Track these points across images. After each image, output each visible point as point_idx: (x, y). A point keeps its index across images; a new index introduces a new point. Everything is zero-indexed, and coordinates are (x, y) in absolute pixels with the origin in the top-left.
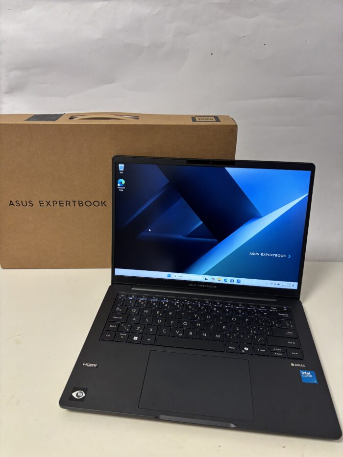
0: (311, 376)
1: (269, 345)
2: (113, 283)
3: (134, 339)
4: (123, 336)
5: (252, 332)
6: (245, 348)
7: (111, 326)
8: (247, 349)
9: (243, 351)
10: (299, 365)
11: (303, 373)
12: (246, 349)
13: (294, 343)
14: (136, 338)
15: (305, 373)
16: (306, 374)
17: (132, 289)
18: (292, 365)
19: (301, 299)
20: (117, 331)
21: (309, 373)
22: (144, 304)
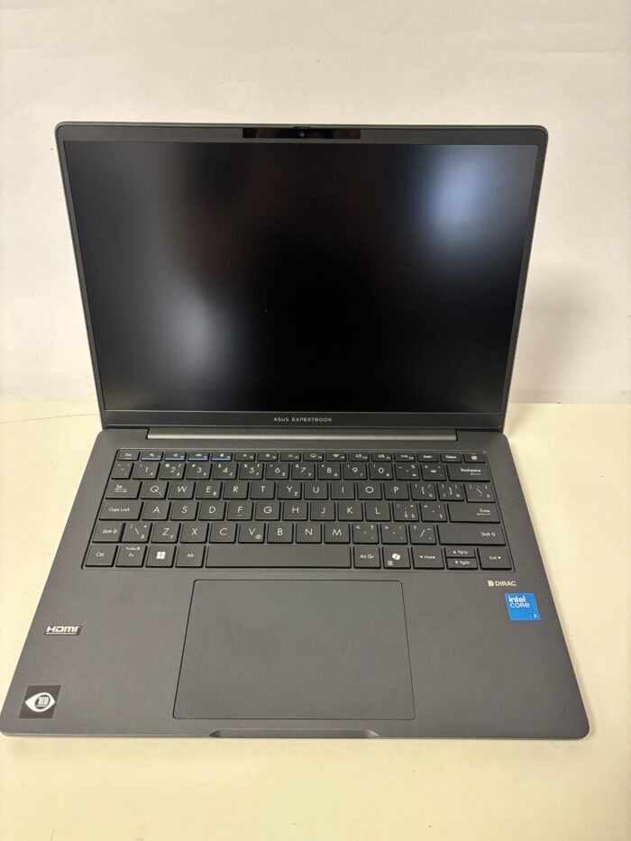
0: (527, 605)
1: (443, 544)
2: (105, 427)
3: (158, 557)
4: (133, 552)
5: (406, 516)
6: (394, 556)
7: (105, 531)
8: (398, 557)
9: (390, 563)
10: (503, 583)
11: (511, 600)
12: (396, 557)
13: (494, 534)
14: (161, 555)
15: (516, 599)
16: (518, 601)
17: (149, 437)
18: (491, 583)
19: (505, 432)
20: (120, 542)
21: (523, 599)
22: (176, 472)
